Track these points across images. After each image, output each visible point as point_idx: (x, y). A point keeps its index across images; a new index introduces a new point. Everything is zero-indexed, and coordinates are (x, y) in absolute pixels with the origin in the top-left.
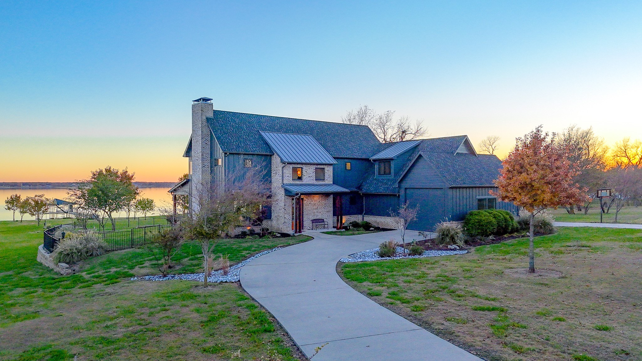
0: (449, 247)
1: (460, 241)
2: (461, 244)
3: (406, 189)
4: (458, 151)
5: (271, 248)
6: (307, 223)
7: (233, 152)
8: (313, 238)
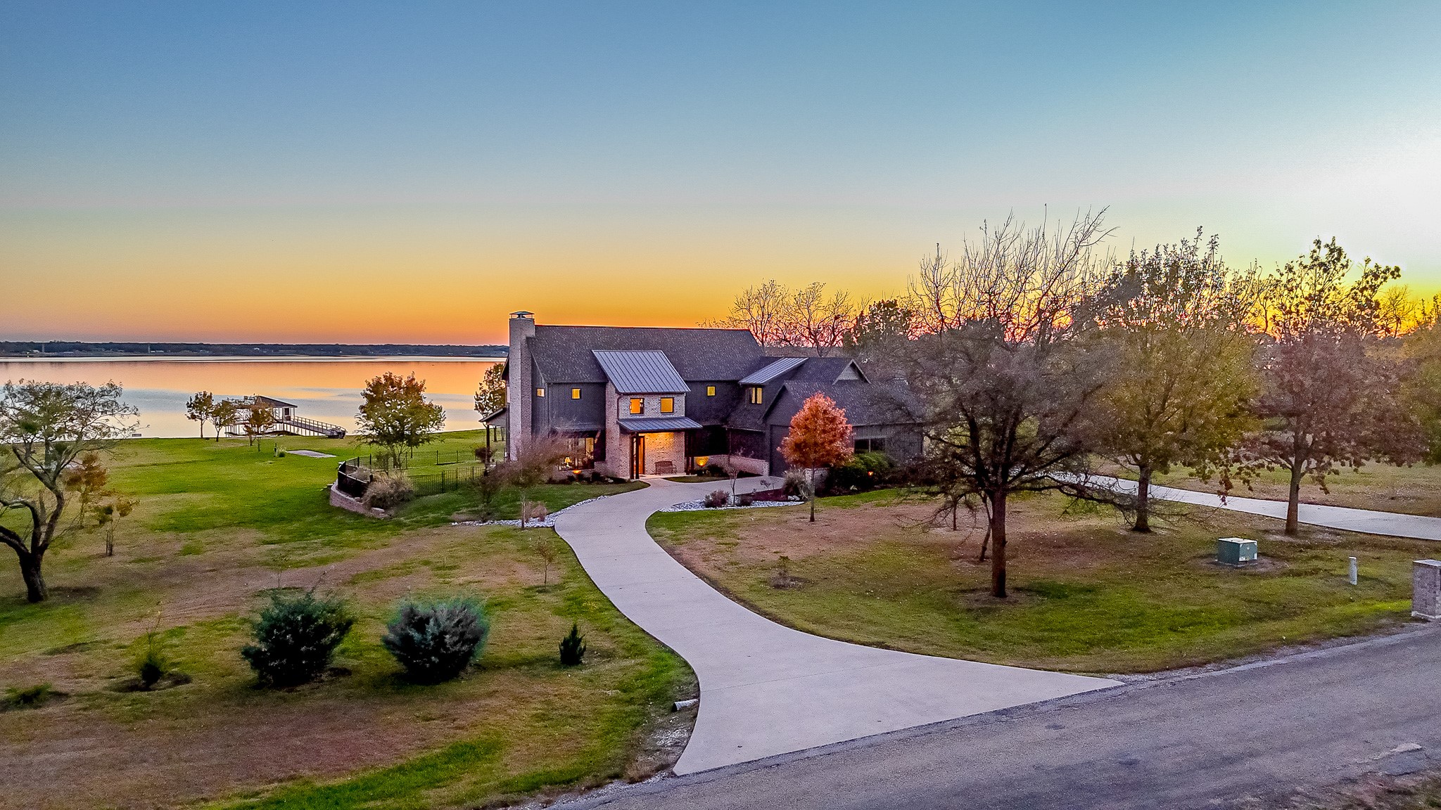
0: (788, 497)
2: (805, 494)
3: (771, 425)
4: (840, 378)
5: (596, 496)
6: (650, 466)
7: (558, 381)
8: (650, 485)
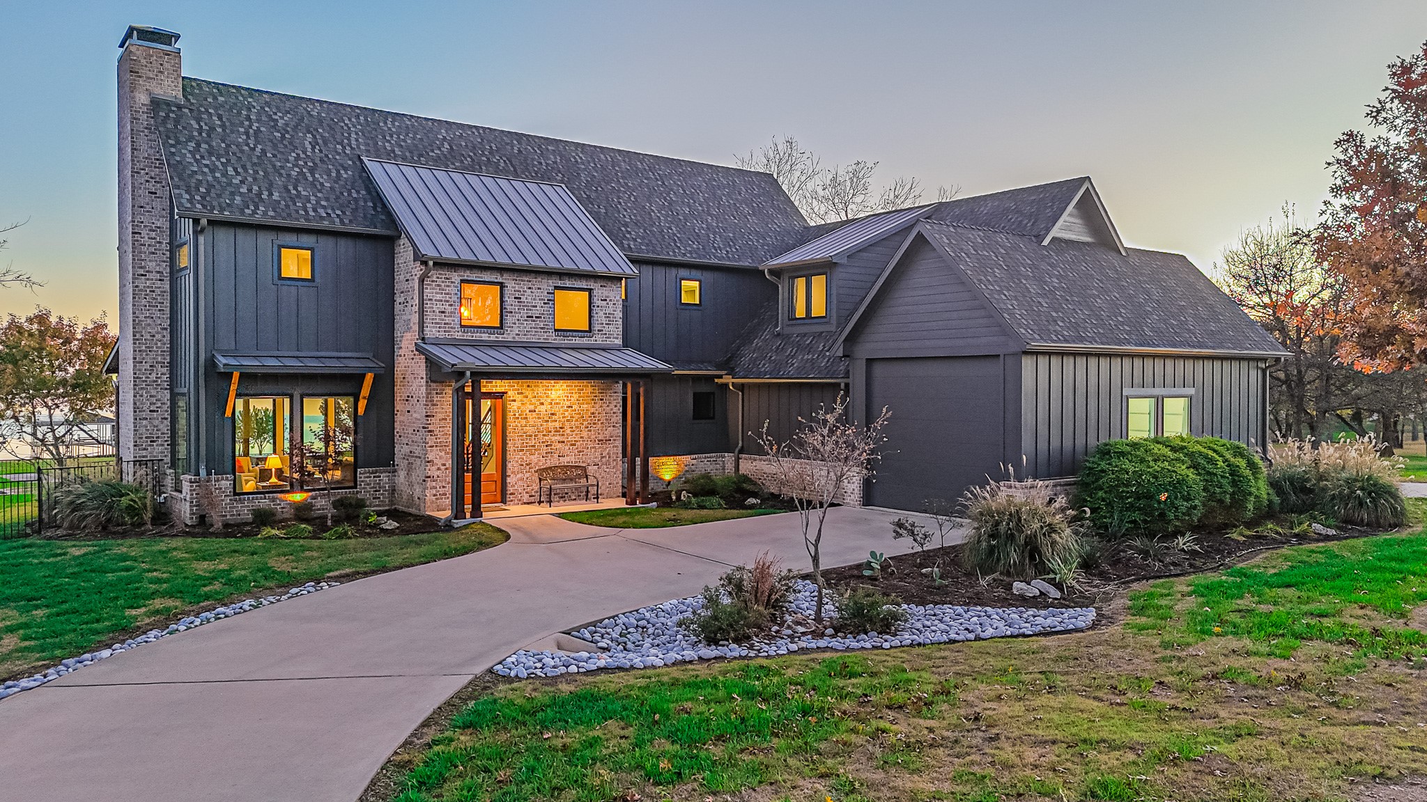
0: (1018, 586)
1: (1065, 561)
2: (1070, 575)
3: (870, 361)
4: (1056, 232)
6: (520, 480)
7: (228, 216)
8: (508, 537)
